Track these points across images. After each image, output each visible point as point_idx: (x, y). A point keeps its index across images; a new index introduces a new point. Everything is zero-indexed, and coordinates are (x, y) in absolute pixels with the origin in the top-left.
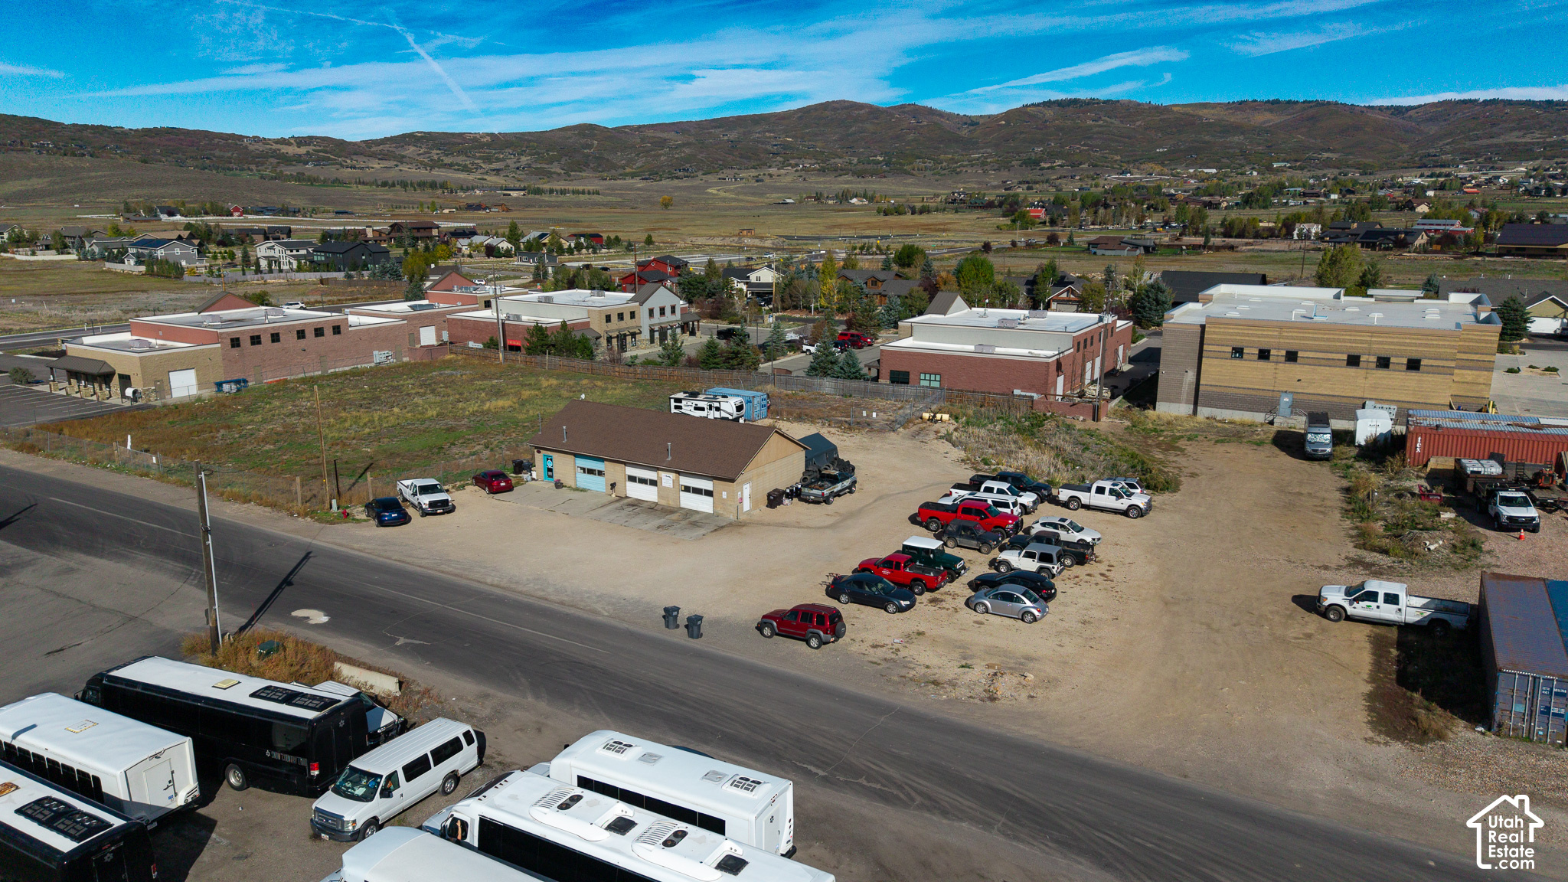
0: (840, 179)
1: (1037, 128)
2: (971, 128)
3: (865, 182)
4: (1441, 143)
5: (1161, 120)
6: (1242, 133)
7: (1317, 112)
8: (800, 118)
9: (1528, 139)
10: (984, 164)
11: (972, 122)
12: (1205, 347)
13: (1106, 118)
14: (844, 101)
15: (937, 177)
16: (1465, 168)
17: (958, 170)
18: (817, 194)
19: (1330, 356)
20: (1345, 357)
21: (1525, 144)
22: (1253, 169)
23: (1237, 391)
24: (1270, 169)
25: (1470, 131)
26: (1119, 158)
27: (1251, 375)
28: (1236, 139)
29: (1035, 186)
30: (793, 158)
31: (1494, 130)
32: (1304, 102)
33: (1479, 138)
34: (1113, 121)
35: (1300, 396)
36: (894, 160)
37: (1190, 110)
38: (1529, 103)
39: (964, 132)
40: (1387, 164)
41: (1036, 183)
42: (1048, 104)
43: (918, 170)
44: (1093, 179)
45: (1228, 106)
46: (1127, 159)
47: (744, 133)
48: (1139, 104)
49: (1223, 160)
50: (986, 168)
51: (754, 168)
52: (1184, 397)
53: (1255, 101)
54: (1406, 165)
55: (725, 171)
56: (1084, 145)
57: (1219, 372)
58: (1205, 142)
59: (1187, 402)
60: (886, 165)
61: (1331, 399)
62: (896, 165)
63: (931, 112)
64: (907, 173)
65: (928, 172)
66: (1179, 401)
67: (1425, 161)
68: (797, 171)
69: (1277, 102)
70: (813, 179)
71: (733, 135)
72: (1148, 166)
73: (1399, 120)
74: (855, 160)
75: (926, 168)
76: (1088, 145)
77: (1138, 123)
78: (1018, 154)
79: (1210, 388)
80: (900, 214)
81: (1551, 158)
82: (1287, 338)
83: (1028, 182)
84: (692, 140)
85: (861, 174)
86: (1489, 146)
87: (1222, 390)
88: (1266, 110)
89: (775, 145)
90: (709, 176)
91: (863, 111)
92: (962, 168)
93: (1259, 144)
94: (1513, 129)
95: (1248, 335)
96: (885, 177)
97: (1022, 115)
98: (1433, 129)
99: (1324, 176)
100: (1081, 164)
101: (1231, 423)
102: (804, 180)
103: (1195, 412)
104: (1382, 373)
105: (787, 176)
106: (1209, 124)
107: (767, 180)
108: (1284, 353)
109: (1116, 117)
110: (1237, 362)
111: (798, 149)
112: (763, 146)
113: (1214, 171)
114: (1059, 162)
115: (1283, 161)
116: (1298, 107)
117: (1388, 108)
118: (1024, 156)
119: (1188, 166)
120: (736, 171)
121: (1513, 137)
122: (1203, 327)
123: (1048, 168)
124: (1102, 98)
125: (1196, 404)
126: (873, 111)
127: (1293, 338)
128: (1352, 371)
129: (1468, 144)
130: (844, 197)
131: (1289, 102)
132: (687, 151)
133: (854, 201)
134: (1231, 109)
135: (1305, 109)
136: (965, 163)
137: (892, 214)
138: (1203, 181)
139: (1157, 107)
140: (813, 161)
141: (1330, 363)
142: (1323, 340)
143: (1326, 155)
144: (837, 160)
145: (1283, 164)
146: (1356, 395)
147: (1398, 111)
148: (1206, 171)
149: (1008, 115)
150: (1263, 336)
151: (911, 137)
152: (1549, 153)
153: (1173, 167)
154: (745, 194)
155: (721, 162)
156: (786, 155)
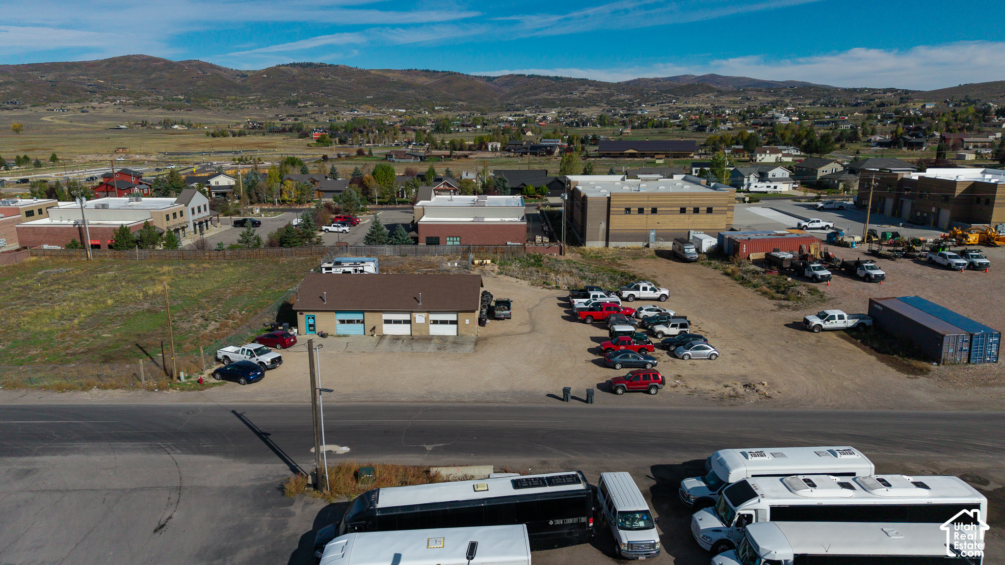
0: (153, 111)
1: (289, 81)
2: (243, 78)
3: (176, 114)
4: (514, 98)
5: (366, 78)
6: (413, 89)
7: (450, 77)
8: (108, 66)
9: (551, 97)
10: (259, 103)
11: (243, 75)
12: (611, 209)
13: (333, 76)
14: (143, 56)
15: (228, 111)
16: (528, 112)
17: (242, 106)
18: (143, 121)
19: (672, 209)
20: (679, 209)
21: (552, 99)
22: (425, 110)
23: (628, 231)
24: (434, 110)
25: (525, 92)
26: (345, 101)
27: (635, 222)
28: (410, 92)
29: (299, 118)
30: (110, 95)
31: (537, 91)
32: (443, 72)
33: (530, 95)
34: (337, 77)
35: (659, 231)
36: (192, 98)
37: (380, 73)
38: (548, 78)
39: (238, 81)
40: (491, 109)
41: (300, 116)
42: (293, 65)
43: (212, 106)
44: (335, 115)
45: (402, 72)
46: (351, 102)
47: (60, 76)
48: (351, 68)
49: (408, 104)
50: (261, 106)
51: (77, 102)
52: (600, 237)
53: (416, 70)
54: (500, 109)
55: (51, 104)
56: (322, 92)
57: (619, 222)
58: (393, 93)
59: (602, 240)
60: (187, 102)
61: (674, 231)
62: (195, 101)
63: (212, 66)
64: (204, 108)
65: (220, 108)
66: (598, 240)
67: (509, 107)
68: (115, 105)
69: (427, 71)
70: (131, 111)
71: (51, 77)
72: (365, 106)
73: (489, 84)
74: (162, 98)
75: (218, 105)
76: (324, 93)
77: (352, 80)
78: (281, 97)
79: (614, 231)
80: (225, 136)
81: (564, 107)
82: (651, 201)
83: (293, 116)
84: (12, 79)
85: (170, 108)
86: (536, 100)
87: (621, 231)
88: (423, 75)
89: (91, 85)
90: (37, 108)
91: (159, 63)
92: (244, 106)
93: (424, 95)
94: (544, 91)
95: (633, 201)
96: (191, 110)
97: (276, 72)
98: (507, 90)
99: (464, 115)
100: (324, 104)
101: (627, 249)
102: (124, 111)
103: (607, 245)
104: (696, 215)
105: (109, 109)
106: (394, 82)
107: (91, 111)
108: (650, 209)
109: (338, 75)
110: (628, 216)
111: (110, 89)
112: (80, 86)
113: (404, 111)
114: (310, 103)
115: (440, 106)
116: (440, 75)
117: (484, 77)
118: (286, 99)
119: (388, 107)
120: (62, 104)
121: (545, 95)
122: (609, 199)
123: (303, 107)
124: (328, 63)
125: (607, 240)
126: (168, 65)
127: (654, 201)
128: (682, 216)
129: (526, 99)
130: (167, 124)
131: (434, 71)
132: (12, 88)
133: (176, 127)
134: (404, 74)
135: (443, 76)
136: (245, 102)
137: (219, 136)
138: (400, 117)
139: (361, 71)
140: (128, 98)
141: (672, 212)
142: (668, 201)
143: (460, 103)
144: (147, 97)
145: (440, 108)
146: (684, 228)
147: (489, 79)
148: (400, 110)
149: (268, 71)
150: (640, 201)
151: (200, 83)
152: (563, 104)
153: (380, 108)
154: (78, 121)
155: (46, 98)
156: (103, 93)
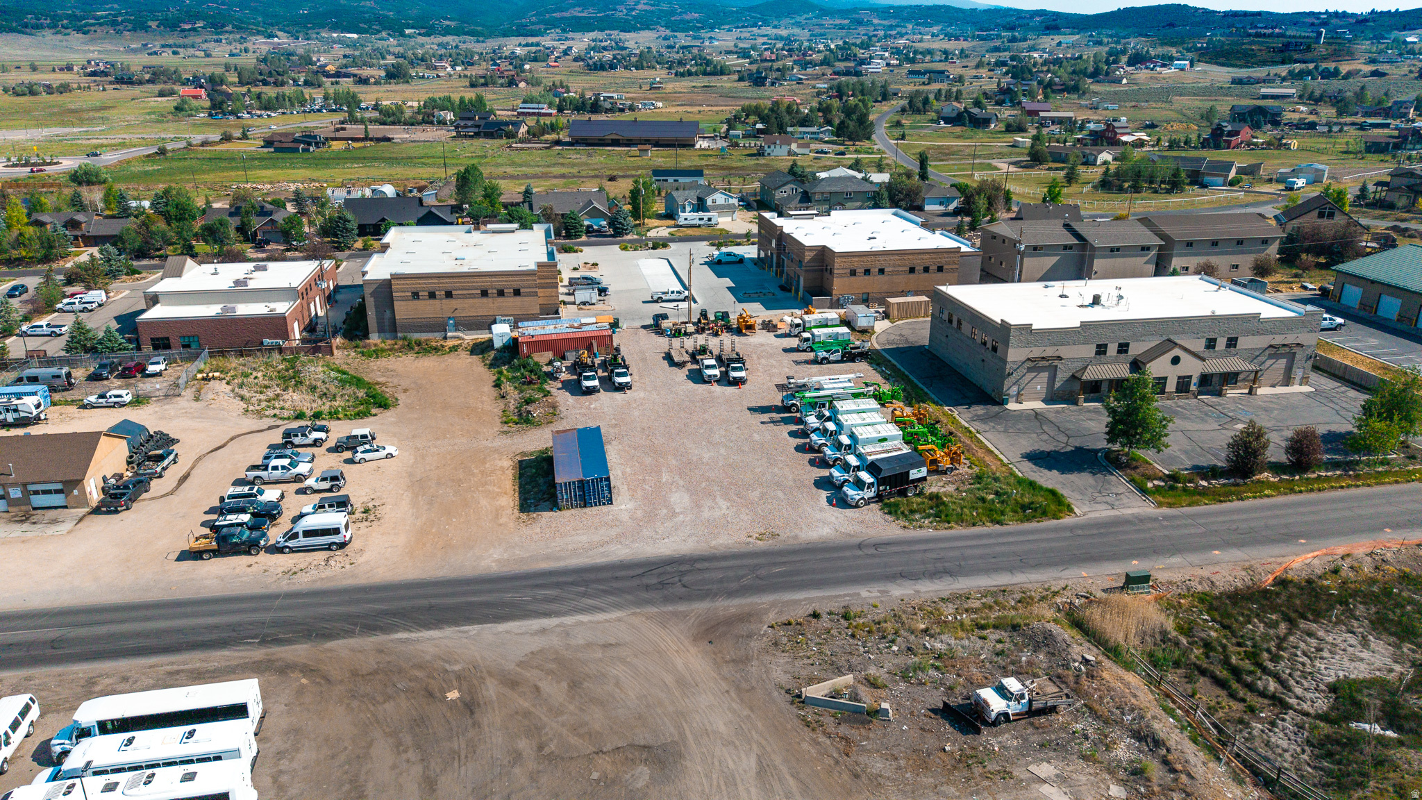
12: (393, 294)
19: (471, 292)
20: (479, 292)
23: (421, 320)
27: (426, 309)
35: (459, 319)
49: (362, 25)
52: (387, 328)
57: (406, 310)
59: (390, 332)
61: (477, 318)
65: (48, 30)
66: (384, 331)
75: (43, 26)
78: (152, 13)
79: (403, 321)
82: (443, 283)
87: (411, 321)
92: (89, 27)
95: (420, 283)
100: (224, 26)
103: (396, 338)
104: (501, 299)
108: (444, 293)
110: (416, 302)
113: (355, 36)
114: (200, 24)
115: (412, 28)
118: (161, 16)
119: (331, 30)
121: (577, 11)
122: (390, 281)
125: (395, 332)
127: (447, 283)
128: (485, 300)
136: (91, 21)
141: (471, 296)
142: (463, 282)
145: (413, 31)
146: (489, 314)
148: (348, 35)
150: (429, 283)
